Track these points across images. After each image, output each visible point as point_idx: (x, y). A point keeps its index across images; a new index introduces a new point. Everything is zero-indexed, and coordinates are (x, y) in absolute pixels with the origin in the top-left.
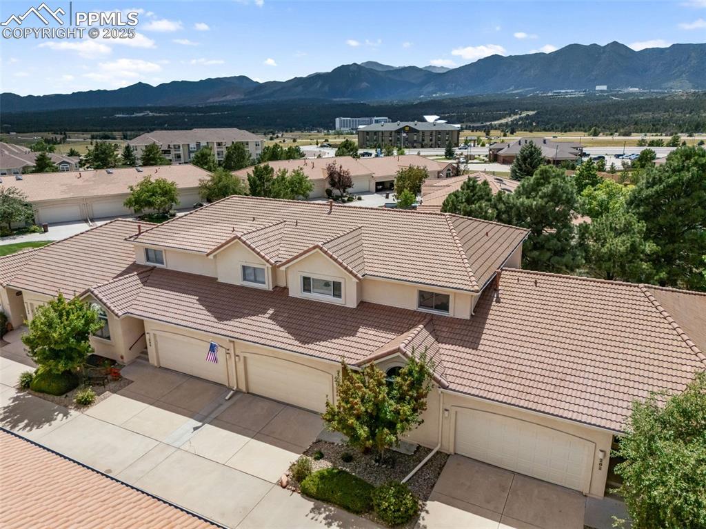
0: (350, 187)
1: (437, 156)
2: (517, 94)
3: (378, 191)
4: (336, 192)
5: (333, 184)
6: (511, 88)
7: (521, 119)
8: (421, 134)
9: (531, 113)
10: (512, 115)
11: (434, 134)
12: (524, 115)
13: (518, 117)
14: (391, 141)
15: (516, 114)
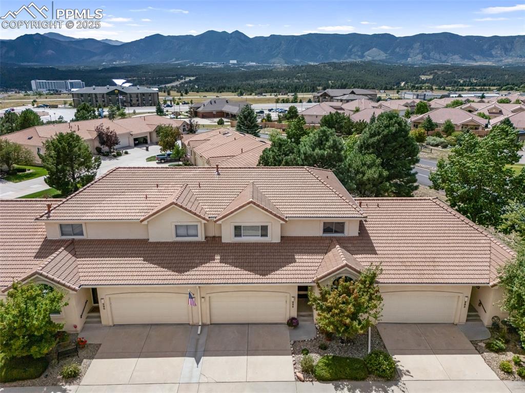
0: (117, 144)
1: (149, 113)
2: (179, 64)
3: (136, 145)
4: (105, 149)
5: (103, 143)
6: (173, 60)
7: (186, 82)
8: (128, 96)
9: (192, 78)
10: (179, 80)
11: (139, 96)
12: (187, 79)
13: (183, 81)
14: (104, 101)
15: (182, 79)
